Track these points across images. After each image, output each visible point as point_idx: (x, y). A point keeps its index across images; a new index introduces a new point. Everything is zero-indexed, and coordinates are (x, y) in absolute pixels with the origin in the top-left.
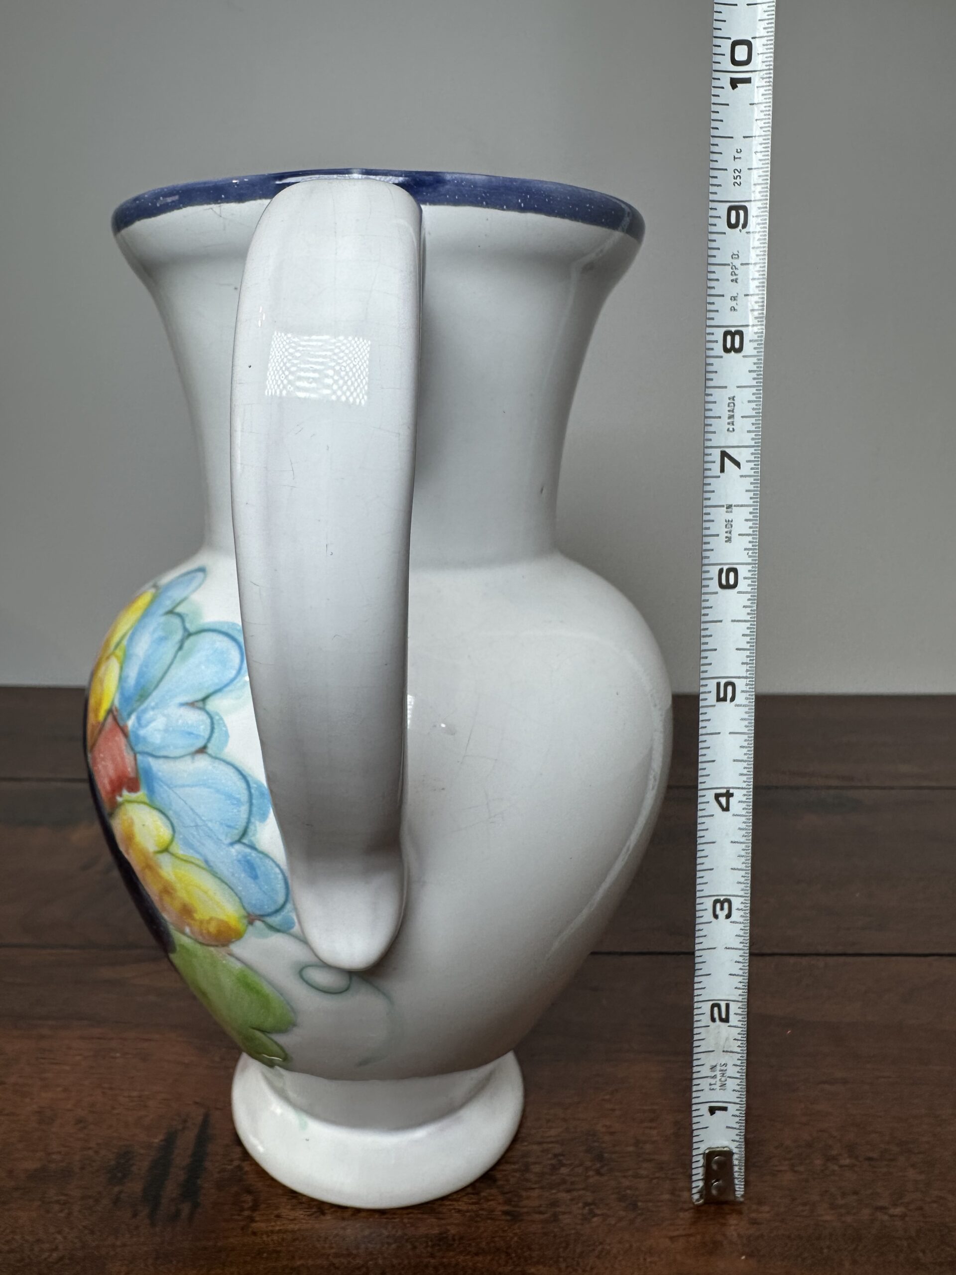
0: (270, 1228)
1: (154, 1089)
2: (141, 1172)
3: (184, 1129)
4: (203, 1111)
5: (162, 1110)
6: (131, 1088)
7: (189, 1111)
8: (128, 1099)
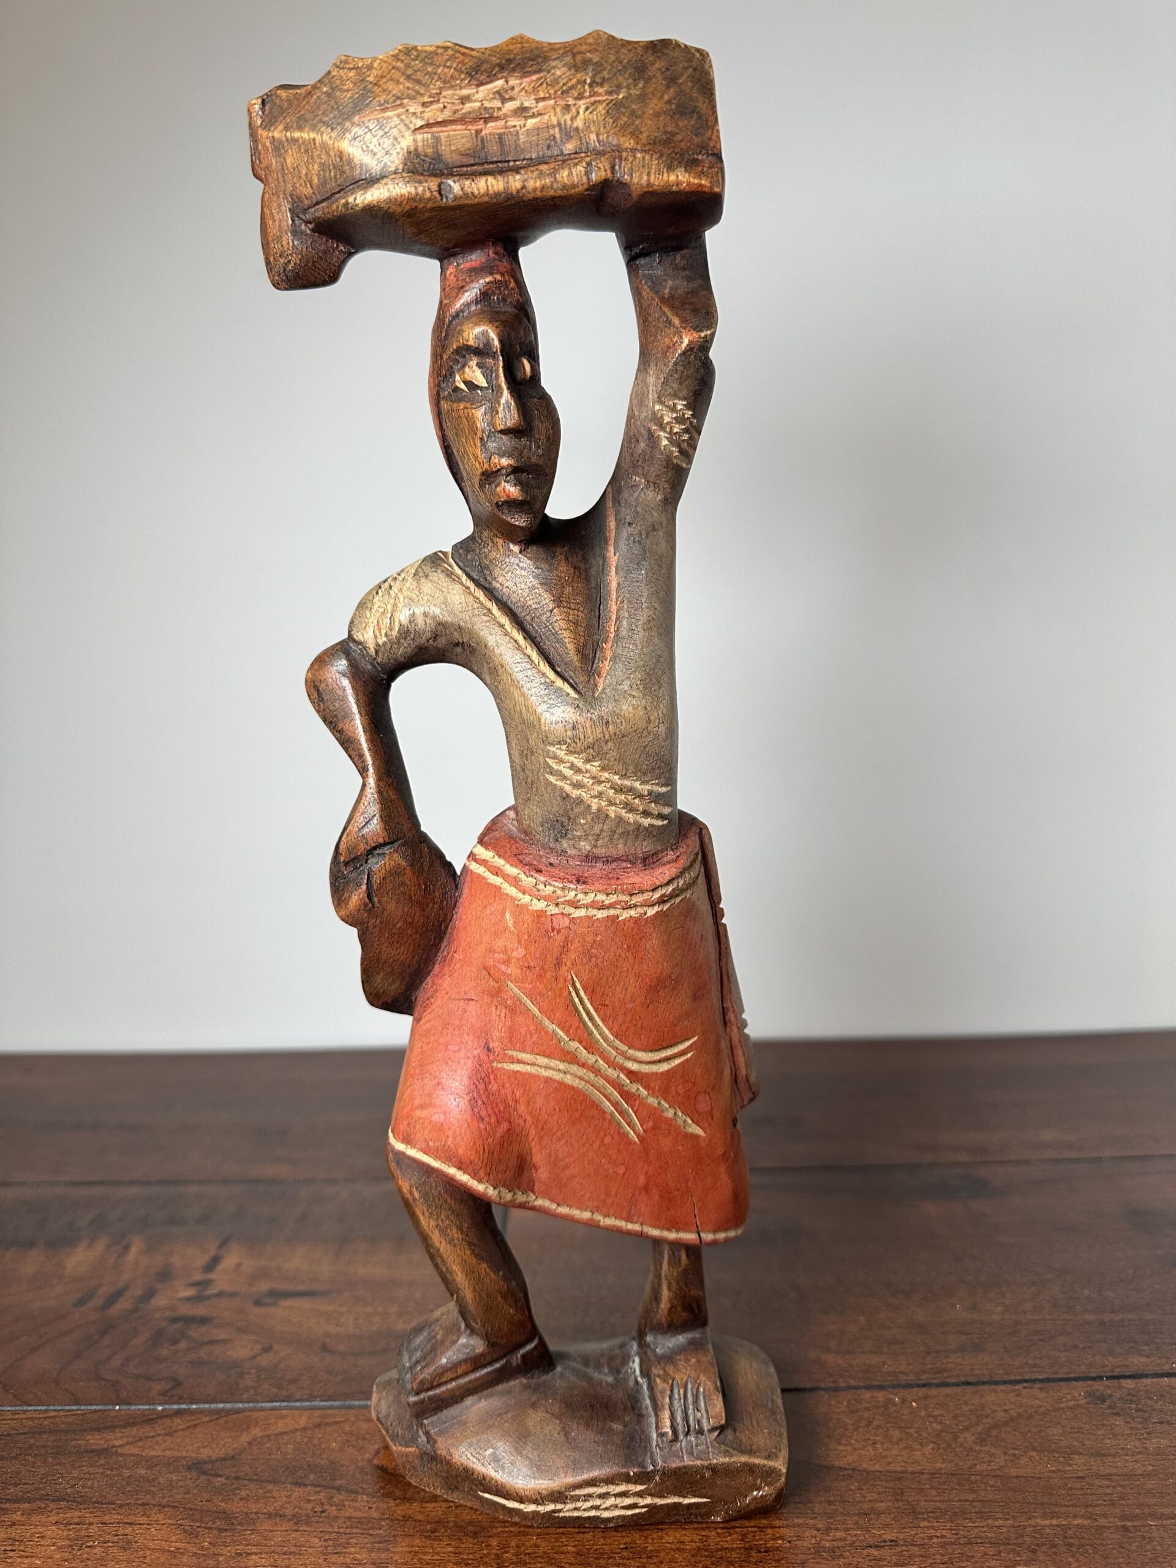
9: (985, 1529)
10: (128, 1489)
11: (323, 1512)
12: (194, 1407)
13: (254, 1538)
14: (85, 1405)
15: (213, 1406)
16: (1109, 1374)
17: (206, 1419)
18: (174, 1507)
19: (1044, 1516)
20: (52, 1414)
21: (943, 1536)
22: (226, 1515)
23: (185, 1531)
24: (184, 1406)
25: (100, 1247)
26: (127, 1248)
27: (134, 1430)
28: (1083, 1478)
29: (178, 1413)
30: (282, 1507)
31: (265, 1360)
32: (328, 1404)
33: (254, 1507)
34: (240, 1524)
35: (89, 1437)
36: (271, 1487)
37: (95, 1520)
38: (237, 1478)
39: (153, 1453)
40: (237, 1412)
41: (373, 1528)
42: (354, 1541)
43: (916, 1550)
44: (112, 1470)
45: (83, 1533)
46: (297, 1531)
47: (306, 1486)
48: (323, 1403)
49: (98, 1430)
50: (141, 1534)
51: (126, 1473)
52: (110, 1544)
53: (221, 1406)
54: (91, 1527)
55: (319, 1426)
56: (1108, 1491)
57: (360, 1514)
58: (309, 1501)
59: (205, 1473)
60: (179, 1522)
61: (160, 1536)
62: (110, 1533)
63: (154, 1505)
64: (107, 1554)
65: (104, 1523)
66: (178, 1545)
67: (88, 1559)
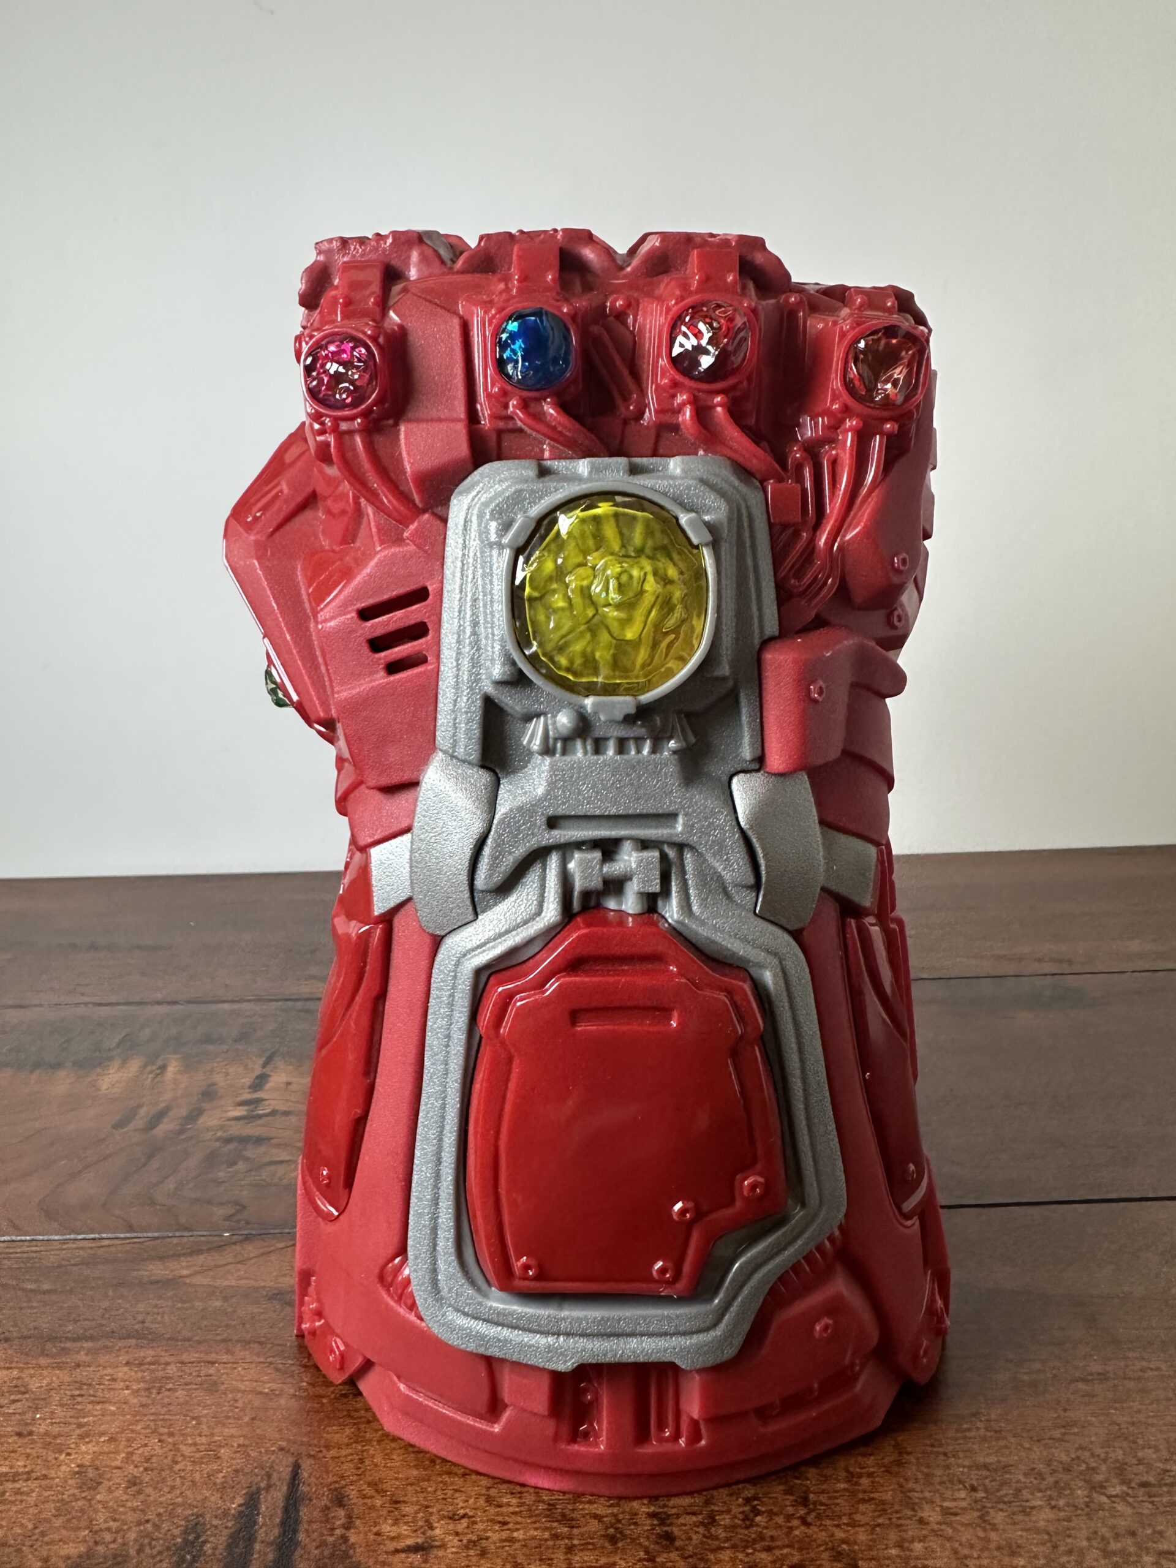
1: (227, 1431)
2: (217, 1552)
3: (269, 1487)
4: (291, 1460)
5: (239, 1462)
6: (196, 1433)
7: (273, 1462)
8: (193, 1449)
10: (205, 1323)
18: (261, 1343)
20: (106, 1242)
23: (277, 1370)
24: (253, 1232)
25: (133, 1067)
26: (162, 1068)
27: (201, 1259)
29: (248, 1239)
35: (151, 1267)
37: (172, 1359)
39: (227, 1283)
44: (183, 1302)
45: (161, 1374)
49: (162, 1258)
50: (227, 1374)
51: (199, 1305)
52: (193, 1386)
54: (169, 1367)
60: (269, 1360)
61: (249, 1377)
62: (191, 1374)
63: (238, 1341)
64: (192, 1398)
65: (182, 1363)
66: (274, 1386)
67: (169, 1404)
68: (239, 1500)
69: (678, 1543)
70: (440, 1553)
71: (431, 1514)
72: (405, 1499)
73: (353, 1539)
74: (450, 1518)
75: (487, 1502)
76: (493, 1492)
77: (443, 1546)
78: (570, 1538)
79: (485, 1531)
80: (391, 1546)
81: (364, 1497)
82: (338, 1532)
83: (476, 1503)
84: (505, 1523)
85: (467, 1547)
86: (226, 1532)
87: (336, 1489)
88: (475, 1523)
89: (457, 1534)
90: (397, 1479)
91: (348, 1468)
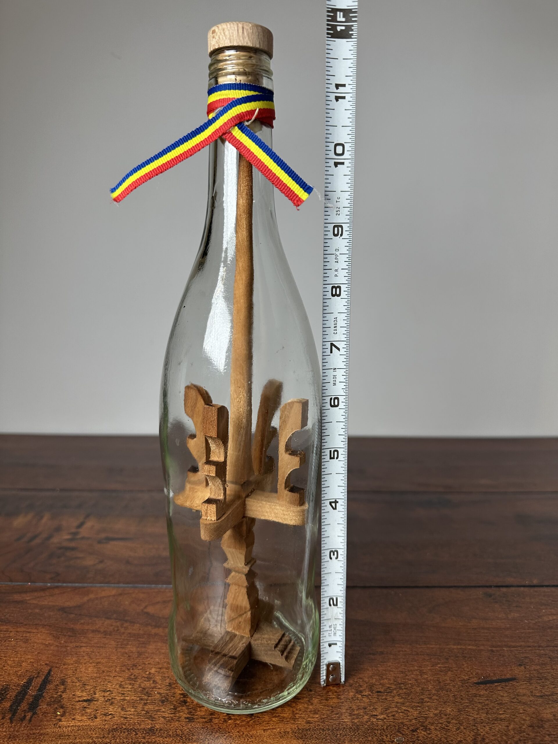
0: (68, 724)
1: (27, 657)
2: (11, 697)
3: (36, 678)
4: (49, 668)
5: (29, 667)
6: (16, 656)
7: (42, 668)
8: (13, 662)
9: (426, 649)
10: (30, 617)
11: (117, 630)
12: (65, 584)
13: (85, 640)
14: (15, 582)
15: (74, 585)
16: (495, 585)
17: (69, 590)
18: (50, 626)
19: (454, 645)
21: (405, 651)
22: (73, 630)
23: (54, 636)
24: (60, 584)
25: (30, 516)
26: (42, 518)
27: (36, 594)
28: (476, 629)
29: (57, 587)
30: (99, 627)
31: (100, 566)
32: (126, 585)
33: (86, 627)
34: (79, 634)
36: (95, 619)
37: (13, 630)
38: (80, 615)
39: (43, 603)
40: (84, 587)
41: (140, 638)
42: (130, 643)
43: (392, 656)
44: (24, 609)
45: (7, 635)
46: (105, 638)
47: (112, 619)
48: (124, 585)
49: (19, 593)
50: (33, 636)
52: (19, 640)
53: (77, 585)
54: (11, 633)
55: (120, 594)
56: (487, 635)
57: (134, 632)
58: (112, 625)
59: (66, 612)
60: (51, 632)
61: (42, 638)
62: (19, 636)
63: (41, 625)
64: (17, 644)
65: (16, 631)
66: (50, 642)
67: (8, 646)
68: (25, 681)
69: (187, 704)
70: (95, 703)
71: (97, 689)
72: (88, 684)
73: (63, 697)
74: (103, 691)
75: (120, 686)
76: (122, 683)
77: (97, 700)
78: (147, 700)
79: (115, 696)
80: (77, 699)
81: (73, 682)
82: (59, 694)
83: (115, 686)
84: (123, 694)
85: (106, 701)
86: (17, 691)
87: (63, 679)
88: (113, 693)
89: (104, 697)
90: (88, 677)
91: (70, 672)
